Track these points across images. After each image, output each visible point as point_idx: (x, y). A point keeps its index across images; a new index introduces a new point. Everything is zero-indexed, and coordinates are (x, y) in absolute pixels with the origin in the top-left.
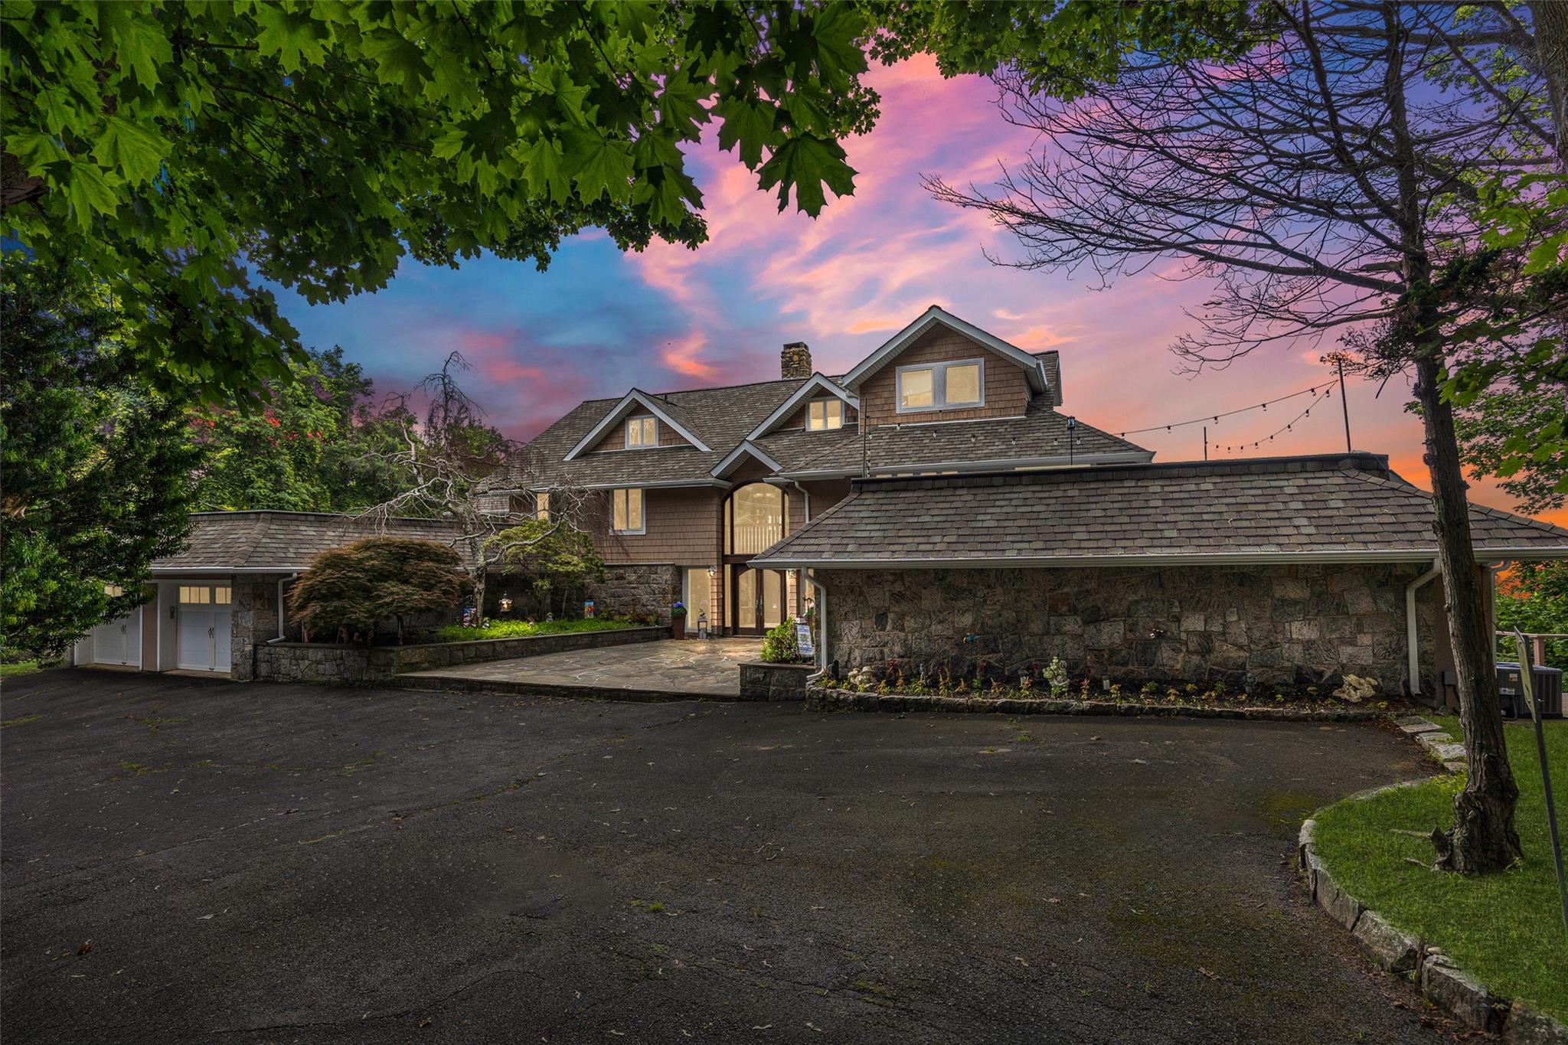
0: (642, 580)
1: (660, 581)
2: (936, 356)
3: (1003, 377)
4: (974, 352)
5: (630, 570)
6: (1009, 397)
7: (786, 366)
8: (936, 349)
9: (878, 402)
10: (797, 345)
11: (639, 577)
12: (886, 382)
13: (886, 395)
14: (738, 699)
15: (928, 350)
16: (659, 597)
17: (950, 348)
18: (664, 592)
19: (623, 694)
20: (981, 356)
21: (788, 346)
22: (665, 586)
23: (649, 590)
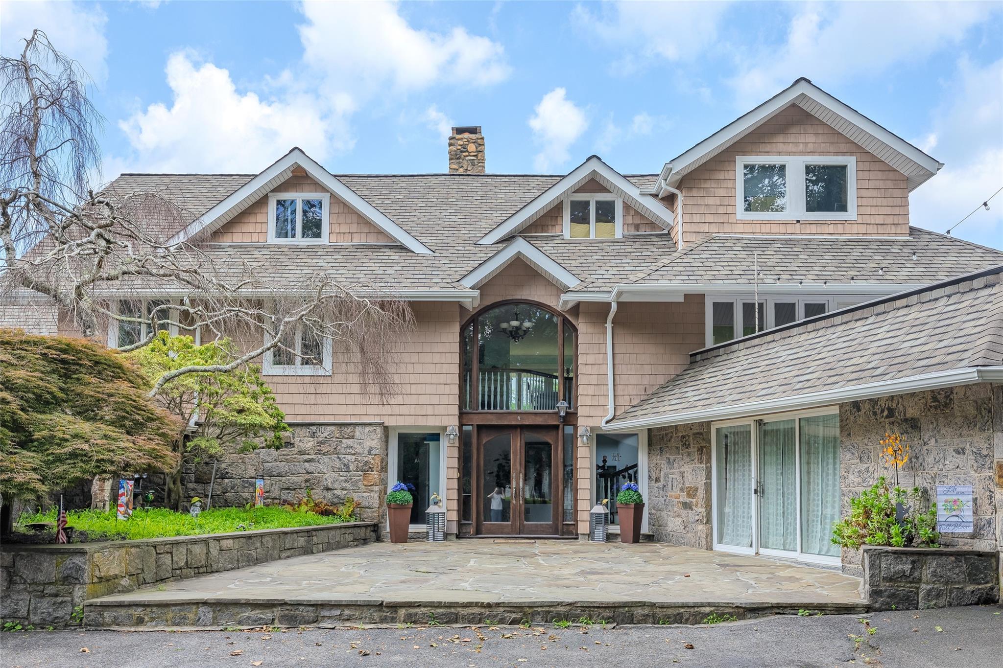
0: (325, 448)
1: (359, 449)
2: (791, 148)
3: (881, 184)
4: (843, 147)
5: (303, 431)
6: (888, 210)
7: (455, 157)
8: (792, 138)
9: (710, 201)
10: (473, 130)
11: (321, 443)
12: (722, 175)
13: (721, 192)
14: (868, 609)
15: (780, 138)
16: (356, 476)
17: (811, 139)
18: (366, 469)
19: (640, 611)
20: (851, 153)
21: (459, 131)
22: (369, 458)
23: (338, 464)
